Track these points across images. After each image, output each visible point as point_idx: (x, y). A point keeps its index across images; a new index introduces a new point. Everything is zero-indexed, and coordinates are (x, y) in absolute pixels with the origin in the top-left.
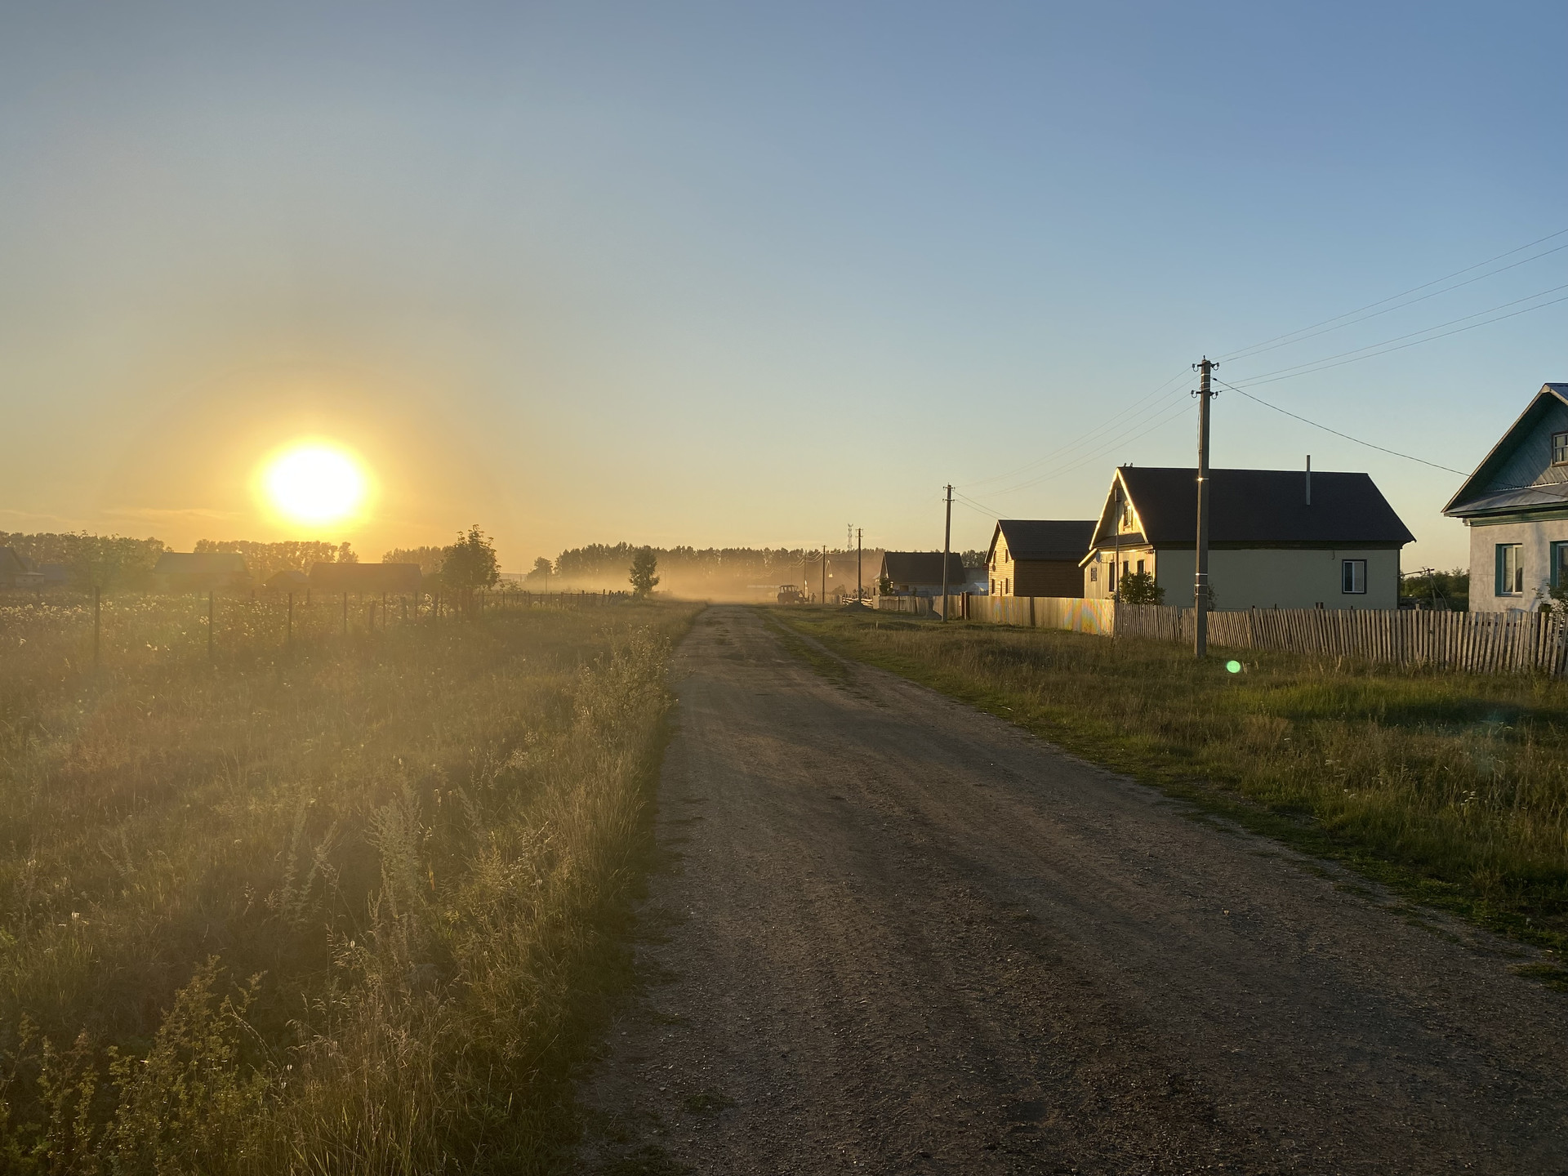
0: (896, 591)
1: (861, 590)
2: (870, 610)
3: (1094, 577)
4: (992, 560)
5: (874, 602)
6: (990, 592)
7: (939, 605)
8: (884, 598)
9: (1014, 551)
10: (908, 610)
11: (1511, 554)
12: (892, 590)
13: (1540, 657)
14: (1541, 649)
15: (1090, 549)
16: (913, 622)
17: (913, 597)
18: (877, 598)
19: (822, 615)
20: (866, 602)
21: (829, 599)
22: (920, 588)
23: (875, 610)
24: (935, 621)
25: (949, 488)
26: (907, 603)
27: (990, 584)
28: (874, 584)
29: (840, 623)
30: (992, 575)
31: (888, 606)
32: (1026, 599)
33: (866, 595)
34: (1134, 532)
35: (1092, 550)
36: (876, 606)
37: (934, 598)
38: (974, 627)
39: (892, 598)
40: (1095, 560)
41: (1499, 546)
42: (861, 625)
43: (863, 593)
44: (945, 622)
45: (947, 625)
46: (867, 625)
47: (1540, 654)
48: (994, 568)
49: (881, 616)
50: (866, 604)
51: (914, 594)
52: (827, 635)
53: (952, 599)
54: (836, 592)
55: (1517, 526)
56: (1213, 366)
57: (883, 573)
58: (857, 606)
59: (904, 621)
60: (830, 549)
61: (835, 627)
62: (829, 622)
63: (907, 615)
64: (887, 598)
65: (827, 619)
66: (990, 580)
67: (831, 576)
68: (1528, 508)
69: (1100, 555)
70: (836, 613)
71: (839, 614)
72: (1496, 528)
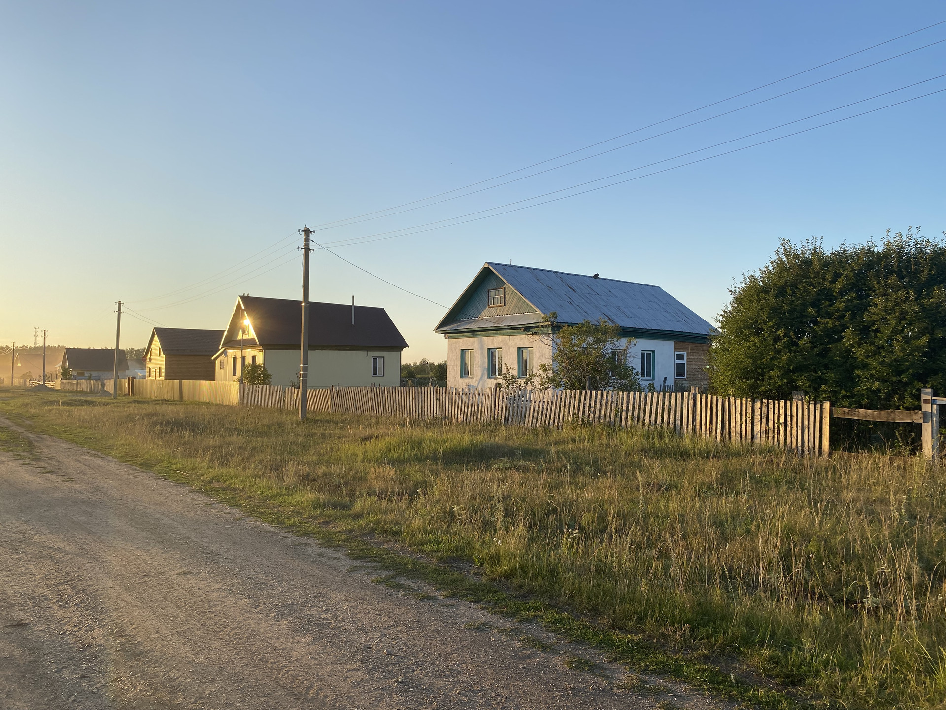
0: (74, 375)
1: (45, 376)
2: (53, 390)
3: (222, 367)
4: (149, 355)
5: (57, 384)
6: (147, 376)
7: (110, 386)
8: (65, 381)
9: (166, 349)
10: (85, 390)
11: (468, 355)
12: (71, 375)
13: (496, 413)
14: (497, 408)
15: (220, 348)
16: (89, 399)
17: (88, 381)
18: (58, 381)
19: (10, 395)
20: (49, 384)
21: (17, 382)
22: (94, 374)
23: (57, 390)
24: (107, 398)
25: (120, 303)
26: (84, 385)
27: (147, 371)
28: (56, 371)
29: (27, 401)
30: (149, 365)
31: (67, 387)
32: (177, 382)
33: (50, 379)
34: (250, 337)
35: (222, 348)
36: (58, 387)
37: (106, 381)
38: (139, 402)
39: (71, 381)
40: (223, 355)
41: (462, 350)
42: (46, 403)
43: (47, 378)
44: (115, 398)
45: (118, 401)
46: (52, 403)
47: (496, 411)
48: (150, 360)
49: (63, 395)
50: (49, 386)
51: (90, 378)
52: (14, 412)
53: (120, 381)
54: (24, 376)
55: (471, 339)
56: (311, 232)
57: (64, 363)
58: (42, 388)
59: (82, 398)
60: (19, 345)
61: (23, 405)
62: (16, 400)
63: (83, 393)
64: (68, 381)
65: (15, 398)
66: (148, 369)
67: (19, 365)
68: (477, 329)
69: (227, 352)
70: (23, 393)
71: (26, 393)
72: (460, 340)
